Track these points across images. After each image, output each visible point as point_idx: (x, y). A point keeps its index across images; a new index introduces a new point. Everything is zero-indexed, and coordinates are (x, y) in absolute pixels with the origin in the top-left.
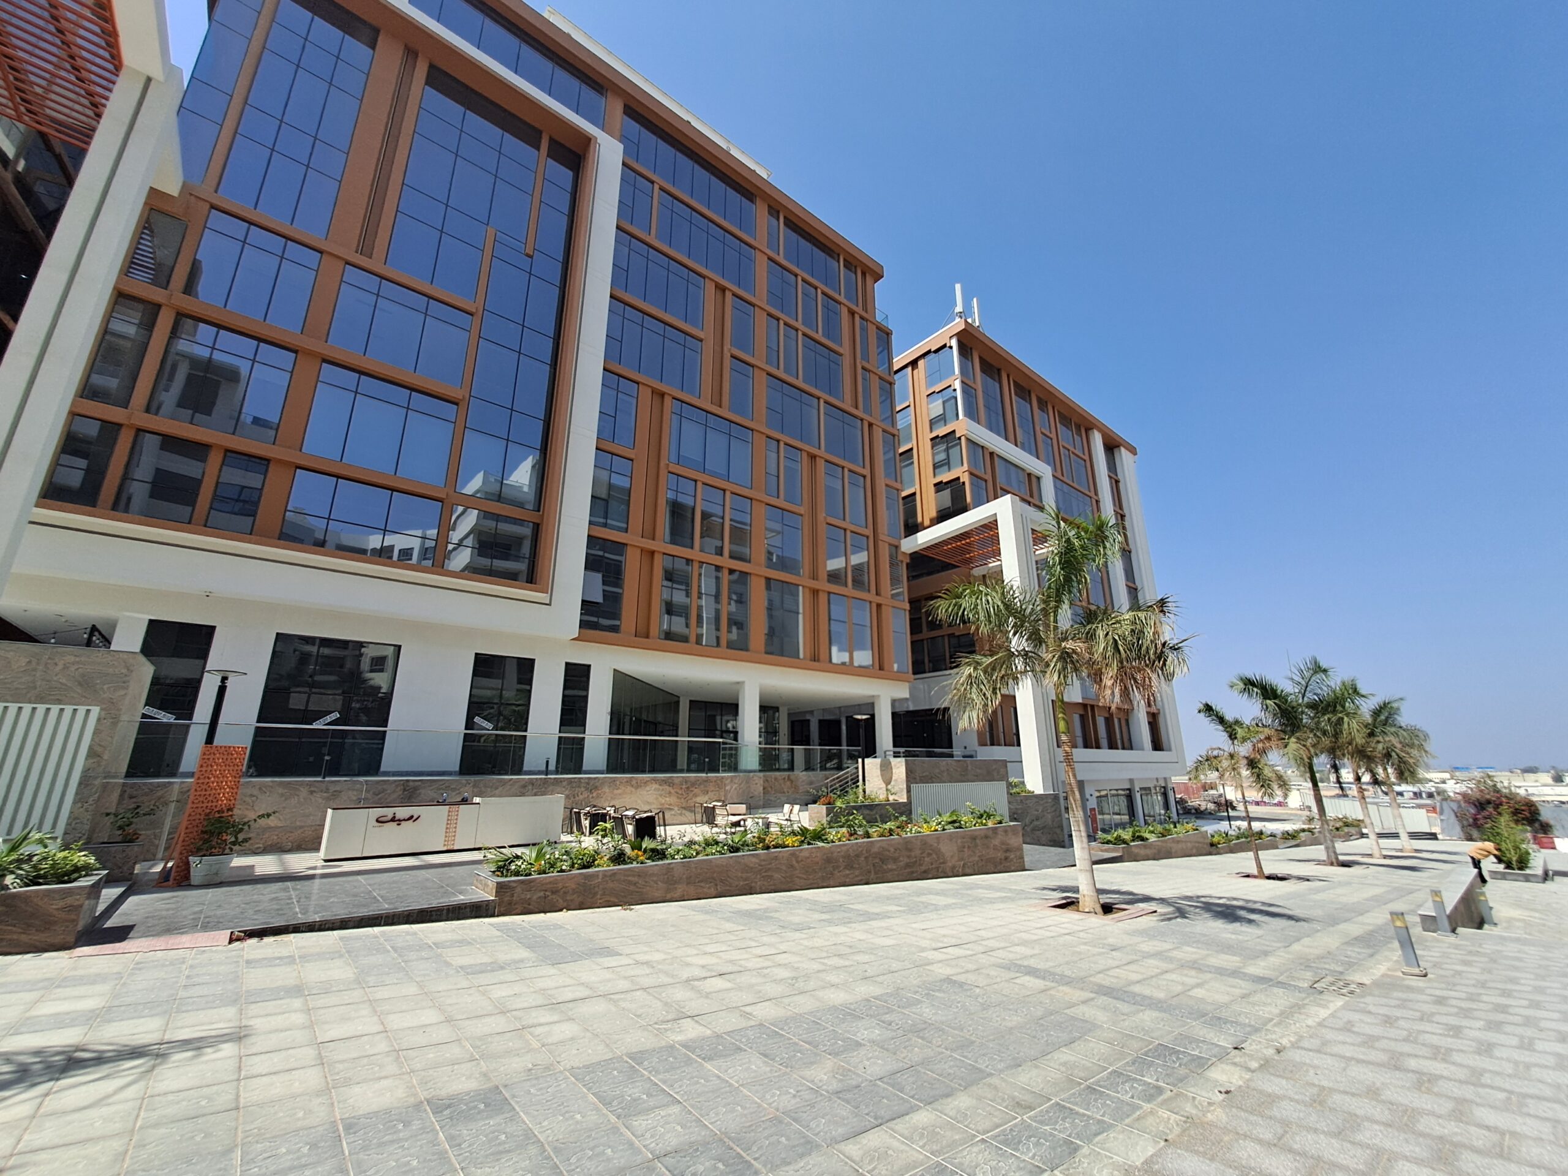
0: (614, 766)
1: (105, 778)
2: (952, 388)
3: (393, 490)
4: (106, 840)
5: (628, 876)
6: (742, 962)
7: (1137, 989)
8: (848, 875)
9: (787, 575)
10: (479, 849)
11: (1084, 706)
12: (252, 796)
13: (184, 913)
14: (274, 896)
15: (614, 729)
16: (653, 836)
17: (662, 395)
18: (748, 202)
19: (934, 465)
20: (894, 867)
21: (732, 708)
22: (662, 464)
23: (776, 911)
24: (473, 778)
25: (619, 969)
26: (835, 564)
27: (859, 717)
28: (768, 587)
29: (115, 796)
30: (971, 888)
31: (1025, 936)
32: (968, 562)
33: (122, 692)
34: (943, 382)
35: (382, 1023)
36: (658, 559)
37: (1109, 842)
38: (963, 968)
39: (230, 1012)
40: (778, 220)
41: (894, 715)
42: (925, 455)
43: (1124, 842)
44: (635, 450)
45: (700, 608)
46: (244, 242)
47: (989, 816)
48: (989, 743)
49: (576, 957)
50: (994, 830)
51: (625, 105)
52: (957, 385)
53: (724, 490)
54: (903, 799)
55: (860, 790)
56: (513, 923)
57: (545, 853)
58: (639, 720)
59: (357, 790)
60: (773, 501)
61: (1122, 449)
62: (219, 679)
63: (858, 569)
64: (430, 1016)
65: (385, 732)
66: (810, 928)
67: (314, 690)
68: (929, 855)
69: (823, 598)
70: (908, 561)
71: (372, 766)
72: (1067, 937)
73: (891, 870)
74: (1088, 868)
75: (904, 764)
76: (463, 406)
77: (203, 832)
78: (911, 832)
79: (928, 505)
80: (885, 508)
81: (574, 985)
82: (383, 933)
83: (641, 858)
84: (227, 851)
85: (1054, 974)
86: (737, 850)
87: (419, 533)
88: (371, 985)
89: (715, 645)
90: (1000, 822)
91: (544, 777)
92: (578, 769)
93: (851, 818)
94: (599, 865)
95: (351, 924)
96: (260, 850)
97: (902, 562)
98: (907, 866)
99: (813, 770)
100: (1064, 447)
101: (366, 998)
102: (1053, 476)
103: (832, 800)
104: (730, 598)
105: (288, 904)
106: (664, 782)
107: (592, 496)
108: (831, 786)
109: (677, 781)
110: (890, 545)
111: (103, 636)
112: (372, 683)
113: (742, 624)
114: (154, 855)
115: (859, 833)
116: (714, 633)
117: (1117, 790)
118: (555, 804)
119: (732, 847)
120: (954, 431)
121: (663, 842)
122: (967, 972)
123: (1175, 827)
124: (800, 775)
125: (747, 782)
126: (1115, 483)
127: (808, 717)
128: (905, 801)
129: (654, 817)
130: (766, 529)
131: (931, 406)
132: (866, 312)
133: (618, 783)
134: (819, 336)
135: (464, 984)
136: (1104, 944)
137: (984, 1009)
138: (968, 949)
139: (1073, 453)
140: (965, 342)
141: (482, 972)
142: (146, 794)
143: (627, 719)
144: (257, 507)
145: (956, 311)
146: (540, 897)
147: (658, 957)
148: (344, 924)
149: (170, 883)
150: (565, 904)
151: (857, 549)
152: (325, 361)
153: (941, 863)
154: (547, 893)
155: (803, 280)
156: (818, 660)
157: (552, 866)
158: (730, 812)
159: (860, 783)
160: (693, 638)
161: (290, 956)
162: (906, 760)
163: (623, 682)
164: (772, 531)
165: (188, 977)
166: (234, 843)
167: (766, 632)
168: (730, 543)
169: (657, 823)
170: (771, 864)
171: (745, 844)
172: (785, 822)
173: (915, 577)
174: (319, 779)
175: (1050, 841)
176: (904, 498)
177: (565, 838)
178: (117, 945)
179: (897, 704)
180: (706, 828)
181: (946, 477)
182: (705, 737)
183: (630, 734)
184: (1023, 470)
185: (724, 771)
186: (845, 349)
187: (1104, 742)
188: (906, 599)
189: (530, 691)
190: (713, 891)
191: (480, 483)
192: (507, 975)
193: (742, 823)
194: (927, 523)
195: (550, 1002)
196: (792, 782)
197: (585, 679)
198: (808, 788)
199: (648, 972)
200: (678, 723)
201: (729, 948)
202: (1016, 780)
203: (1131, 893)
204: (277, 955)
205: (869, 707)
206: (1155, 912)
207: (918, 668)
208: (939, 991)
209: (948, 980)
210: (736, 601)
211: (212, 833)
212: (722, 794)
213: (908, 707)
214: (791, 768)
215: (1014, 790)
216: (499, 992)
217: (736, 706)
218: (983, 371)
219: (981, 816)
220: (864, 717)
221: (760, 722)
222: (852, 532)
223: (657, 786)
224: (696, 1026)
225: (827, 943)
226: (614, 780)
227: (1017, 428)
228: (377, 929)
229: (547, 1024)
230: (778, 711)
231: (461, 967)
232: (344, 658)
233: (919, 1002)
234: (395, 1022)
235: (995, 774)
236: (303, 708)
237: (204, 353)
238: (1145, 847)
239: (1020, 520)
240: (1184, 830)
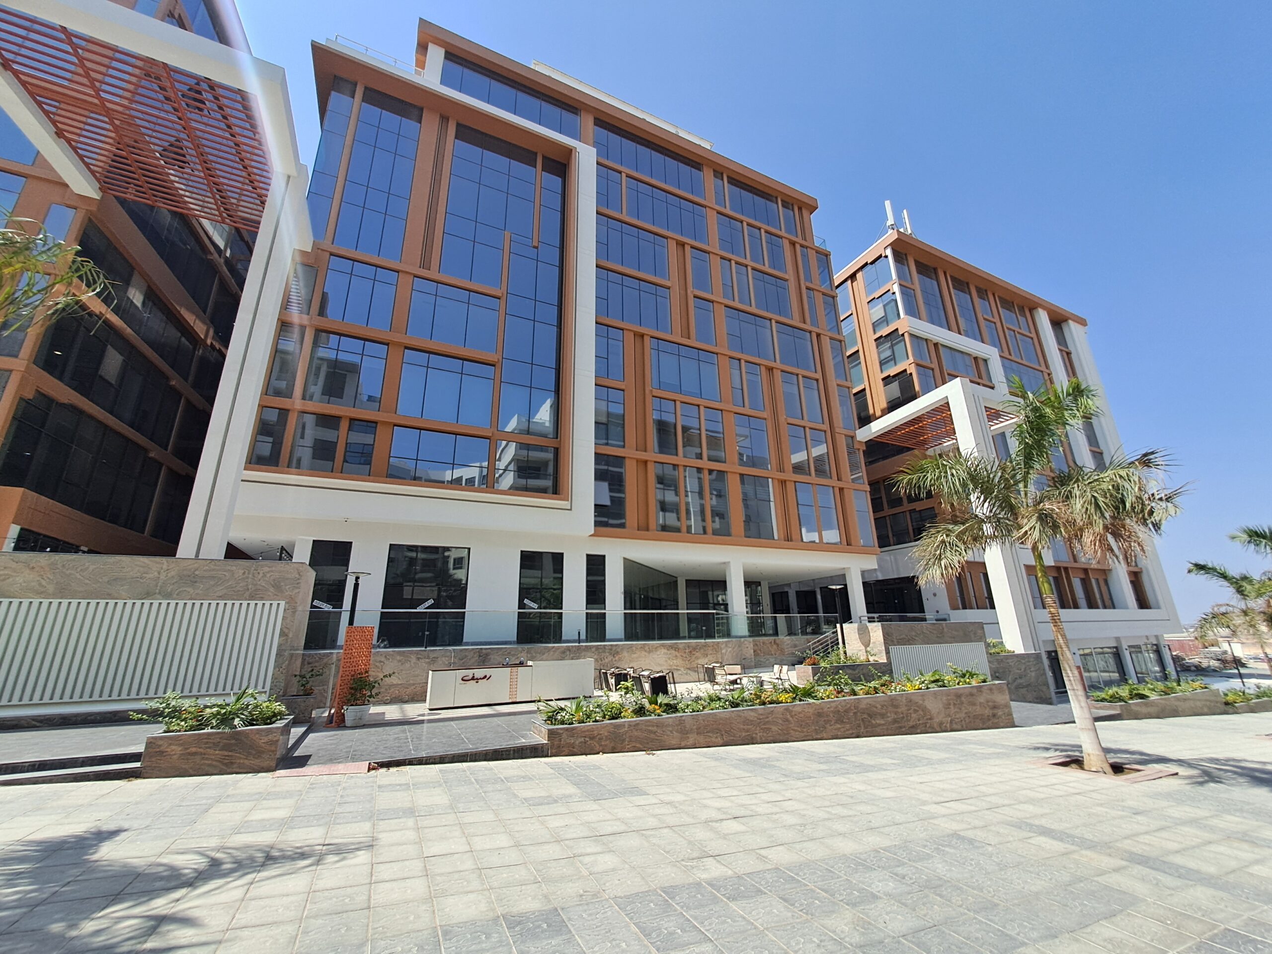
0: (631, 634)
1: (291, 650)
2: (891, 292)
3: (456, 434)
4: (295, 694)
5: (649, 726)
6: (753, 807)
7: (1178, 860)
8: (840, 728)
9: (758, 470)
10: (534, 701)
11: (1058, 569)
12: (381, 662)
13: (341, 747)
14: (396, 736)
15: (628, 605)
16: (666, 692)
17: (642, 336)
18: (697, 171)
19: (880, 362)
20: (883, 722)
21: (721, 584)
22: (647, 392)
23: (778, 760)
24: (526, 646)
25: (647, 808)
26: (798, 457)
27: (834, 587)
28: (742, 482)
29: (299, 662)
30: (961, 744)
31: (1031, 794)
32: (924, 442)
33: (297, 591)
34: (881, 289)
35: (469, 844)
36: (650, 466)
37: (1103, 700)
38: (970, 824)
39: (367, 826)
40: (722, 180)
41: (865, 584)
42: (871, 354)
43: (1121, 699)
44: (625, 383)
45: (687, 504)
46: (351, 274)
47: (972, 675)
48: (961, 606)
49: (615, 795)
50: (979, 688)
51: (595, 119)
52: (896, 288)
53: (698, 406)
54: (883, 660)
55: (841, 651)
56: (562, 763)
57: (582, 706)
58: (646, 597)
59: (448, 657)
60: (740, 410)
61: (1070, 322)
62: (354, 578)
63: (819, 460)
64: (502, 840)
65: (464, 612)
66: (810, 777)
67: (416, 584)
68: (916, 711)
69: (790, 487)
70: (865, 448)
71: (457, 638)
72: (1078, 796)
73: (880, 725)
74: (1090, 726)
75: (880, 628)
76: (498, 366)
77: (351, 688)
78: (894, 690)
79: (878, 398)
80: (838, 405)
81: (612, 820)
82: (469, 768)
83: (658, 711)
84: (366, 702)
85: (1073, 837)
86: (737, 705)
87: (478, 464)
88: (461, 810)
89: (702, 532)
90: (984, 681)
91: (577, 644)
92: (603, 639)
93: (837, 677)
94: (624, 717)
95: (447, 760)
96: (388, 701)
97: (859, 449)
98: (895, 721)
99: (795, 634)
100: (1008, 329)
101: (457, 822)
102: (1001, 356)
103: (816, 661)
104: (711, 494)
105: (405, 743)
106: (671, 647)
107: (596, 423)
108: (813, 649)
109: (681, 646)
110: (846, 436)
111: (288, 554)
112: (456, 577)
113: (723, 515)
114: (325, 704)
115: (845, 691)
116: (701, 524)
117: (1102, 648)
118: (586, 666)
119: (733, 703)
120: (897, 329)
121: (674, 697)
122: (975, 828)
123: (1179, 685)
124: (785, 639)
125: (739, 646)
126: (1067, 356)
127: (786, 589)
128: (886, 661)
129: (665, 677)
130: (737, 435)
131: (872, 311)
132: (805, 240)
133: (634, 648)
134: (767, 268)
135: (528, 814)
136: (1124, 807)
137: (1001, 870)
138: (971, 805)
139: (1018, 333)
140: (898, 249)
141: (541, 804)
142: (317, 662)
143: (638, 596)
144: (371, 457)
145: (888, 225)
146: (581, 742)
147: (679, 798)
148: (442, 760)
149: (333, 724)
150: (601, 749)
151: (817, 442)
152: (406, 348)
153: (927, 719)
154: (587, 739)
155: (748, 224)
156: (790, 539)
157: (589, 717)
158: (727, 672)
159: (841, 645)
160: (684, 529)
161: (406, 784)
162: (883, 626)
163: (632, 568)
164: (741, 436)
165: (342, 796)
166: (370, 696)
167: (744, 519)
168: (708, 449)
169: (668, 681)
170: (768, 718)
171: (744, 700)
172: (776, 681)
173: (871, 463)
174: (424, 649)
175: (1037, 698)
176: (855, 394)
177: (597, 693)
178: (300, 769)
179: (866, 575)
180: (708, 685)
181: (893, 371)
182: (701, 609)
183: (640, 609)
184: (969, 355)
185: (719, 637)
186: (790, 275)
187: (1082, 601)
188: (866, 482)
189: (562, 578)
190: (720, 741)
191: (515, 424)
192: (560, 808)
193: (738, 681)
194: (878, 413)
195: (595, 834)
196: (778, 645)
197: (602, 567)
198: (793, 650)
199: (672, 812)
200: (677, 599)
201: (739, 793)
202: (994, 641)
203: (1142, 754)
204: (398, 782)
205: (841, 578)
206: (1177, 774)
207: (883, 542)
208: (949, 846)
209: (955, 835)
210: (716, 496)
211: (356, 690)
212: (719, 656)
213: (877, 577)
214: (776, 633)
215: (993, 651)
216: (555, 823)
217: (725, 582)
218: (919, 272)
219: (964, 676)
220: (838, 587)
221: (746, 595)
222: (811, 428)
223: (666, 651)
224: (718, 865)
225: (829, 793)
226: (631, 646)
227: (959, 318)
228: (465, 764)
229: (593, 854)
230: (760, 585)
231: (525, 799)
232: (434, 560)
233: (929, 857)
234: (479, 843)
235: (973, 636)
236: (410, 597)
237: (332, 355)
238: (1146, 705)
239: (971, 400)
240: (1190, 687)
